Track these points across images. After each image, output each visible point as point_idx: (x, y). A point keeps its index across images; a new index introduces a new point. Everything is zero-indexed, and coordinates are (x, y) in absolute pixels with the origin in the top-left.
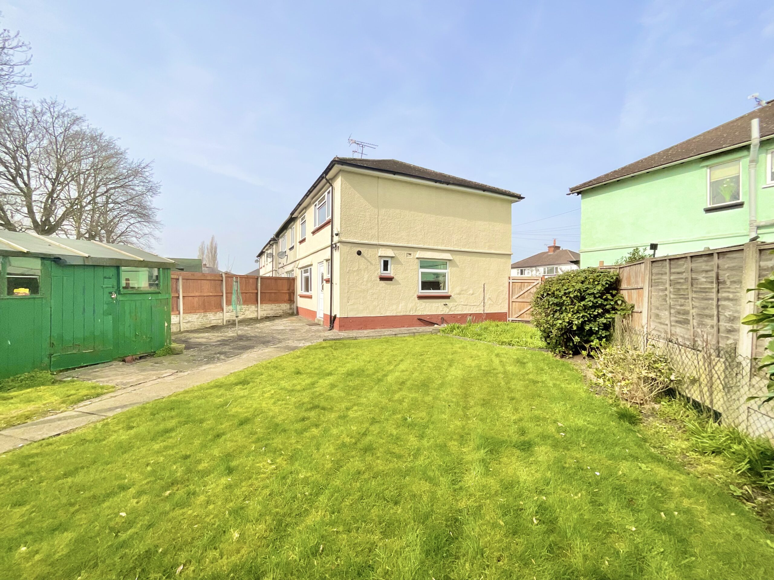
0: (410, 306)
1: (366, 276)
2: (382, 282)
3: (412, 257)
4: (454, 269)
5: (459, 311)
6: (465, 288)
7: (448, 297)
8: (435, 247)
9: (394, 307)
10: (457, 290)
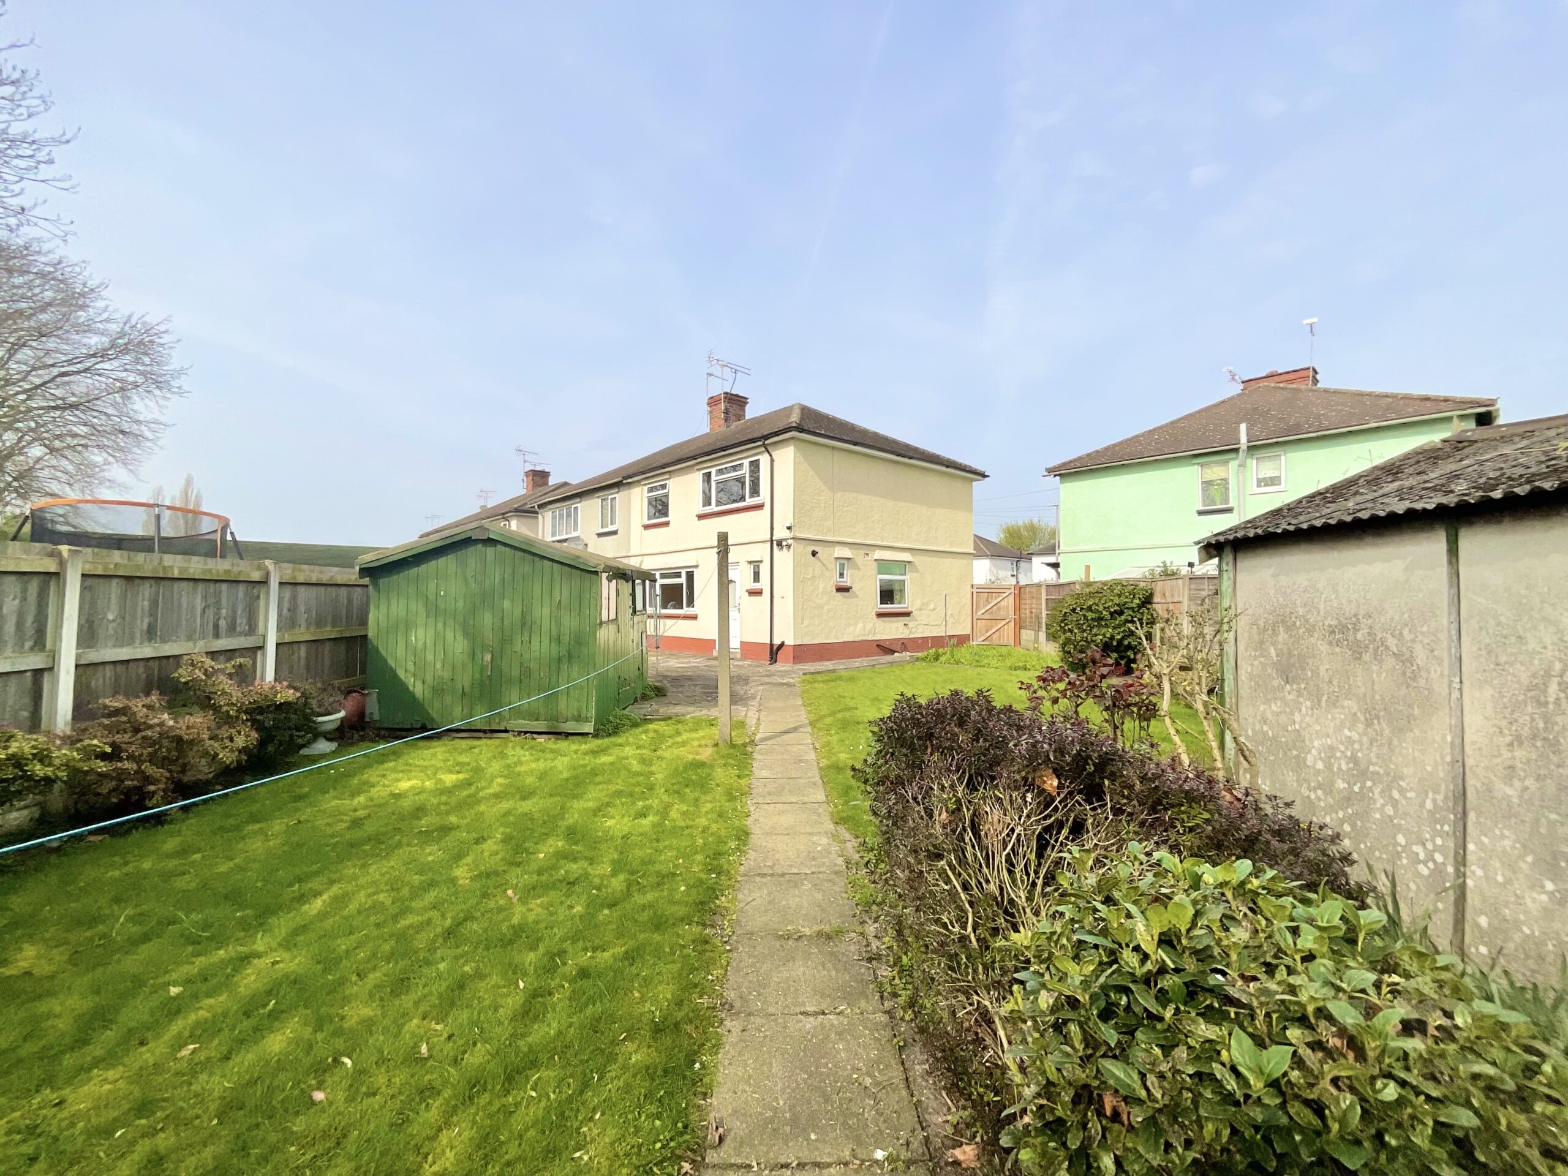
0: (869, 626)
1: (821, 586)
2: (839, 594)
3: (869, 558)
4: (915, 575)
5: (919, 634)
6: (925, 601)
7: (908, 614)
8: (895, 545)
9: (851, 629)
10: (918, 604)
